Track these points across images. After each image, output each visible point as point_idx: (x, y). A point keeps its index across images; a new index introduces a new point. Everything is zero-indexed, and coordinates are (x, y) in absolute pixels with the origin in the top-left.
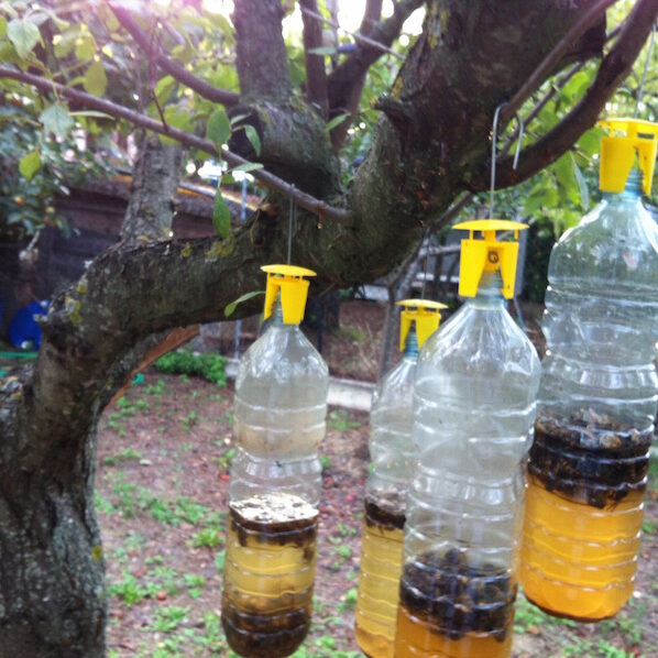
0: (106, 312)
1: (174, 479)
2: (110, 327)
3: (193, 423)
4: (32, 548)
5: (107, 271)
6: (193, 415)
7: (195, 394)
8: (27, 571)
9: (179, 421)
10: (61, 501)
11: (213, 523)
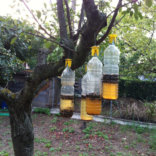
0: (37, 76)
1: (40, 134)
2: (38, 78)
3: (43, 123)
4: (21, 123)
5: (38, 69)
6: (43, 121)
7: (43, 117)
8: (20, 127)
9: (40, 123)
10: (26, 114)
11: (49, 142)
